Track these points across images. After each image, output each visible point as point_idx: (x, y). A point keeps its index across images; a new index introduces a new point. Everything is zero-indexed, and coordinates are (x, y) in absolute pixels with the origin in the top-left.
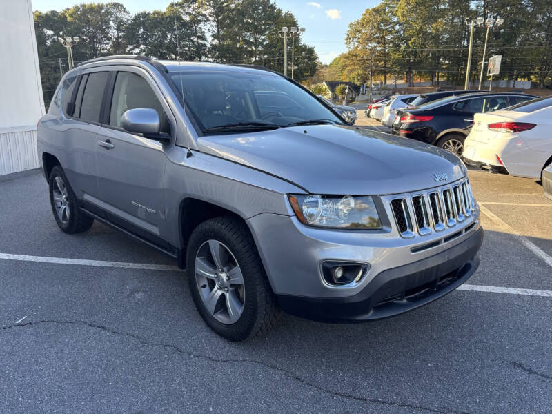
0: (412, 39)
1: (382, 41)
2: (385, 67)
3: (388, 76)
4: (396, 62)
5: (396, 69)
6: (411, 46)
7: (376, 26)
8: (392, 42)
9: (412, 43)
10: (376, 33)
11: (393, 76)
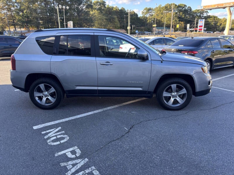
0: (25, 10)
1: (9, 10)
2: (14, 22)
3: (16, 26)
4: (19, 20)
5: (20, 24)
6: (25, 13)
7: (5, 3)
8: (14, 11)
9: (26, 12)
10: (5, 6)
11: (18, 27)
